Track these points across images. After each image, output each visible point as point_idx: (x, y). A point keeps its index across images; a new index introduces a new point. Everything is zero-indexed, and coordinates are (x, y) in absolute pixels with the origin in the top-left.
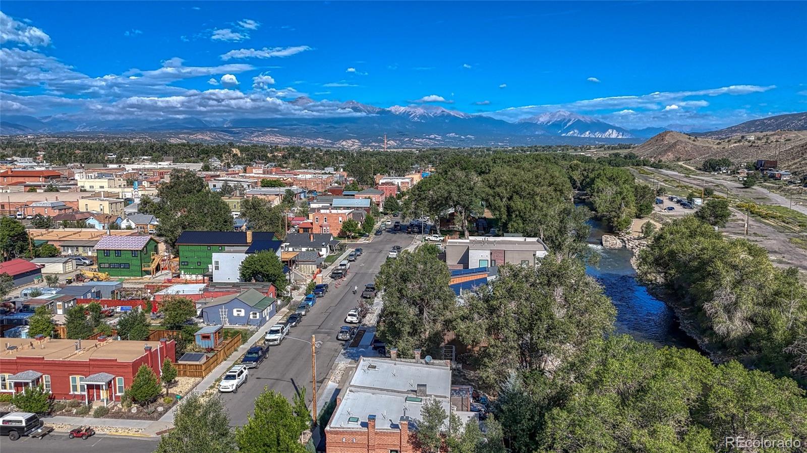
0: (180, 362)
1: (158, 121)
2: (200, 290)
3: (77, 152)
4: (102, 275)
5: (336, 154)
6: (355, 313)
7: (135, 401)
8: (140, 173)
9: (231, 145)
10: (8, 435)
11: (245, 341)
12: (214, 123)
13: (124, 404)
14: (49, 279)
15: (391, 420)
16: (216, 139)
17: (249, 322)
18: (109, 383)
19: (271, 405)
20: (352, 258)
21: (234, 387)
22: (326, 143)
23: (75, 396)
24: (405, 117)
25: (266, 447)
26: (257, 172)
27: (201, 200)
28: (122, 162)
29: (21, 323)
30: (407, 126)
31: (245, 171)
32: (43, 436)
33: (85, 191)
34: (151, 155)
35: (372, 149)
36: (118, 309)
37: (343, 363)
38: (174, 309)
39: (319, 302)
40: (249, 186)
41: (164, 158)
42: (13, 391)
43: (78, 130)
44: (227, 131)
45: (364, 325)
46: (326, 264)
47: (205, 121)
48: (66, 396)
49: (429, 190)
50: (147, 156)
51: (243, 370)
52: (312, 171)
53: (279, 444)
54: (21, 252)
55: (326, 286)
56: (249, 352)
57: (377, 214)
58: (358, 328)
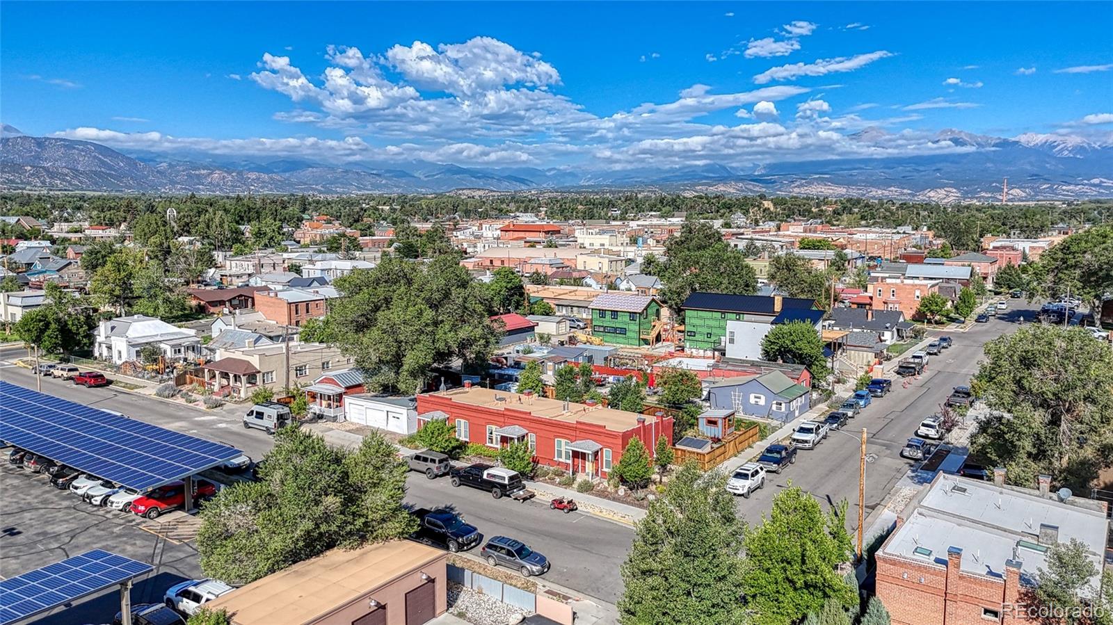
0: (678, 446)
1: (673, 170)
2: (708, 366)
3: (580, 207)
4: (596, 340)
5: (917, 208)
6: (933, 424)
7: (623, 481)
8: (646, 230)
9: (763, 197)
10: (491, 492)
11: (763, 437)
12: (742, 170)
13: (611, 482)
14: (541, 337)
15: (988, 567)
16: (743, 191)
17: (769, 415)
18: (596, 454)
19: (796, 508)
20: (933, 351)
21: (745, 491)
22: (902, 194)
23: (559, 464)
24: (1045, 151)
25: (785, 564)
26: (795, 230)
27: (718, 255)
28: (626, 219)
29: (511, 379)
30: (1048, 165)
31: (779, 229)
32: (525, 499)
33: (585, 248)
34: (660, 210)
35: (979, 201)
36: (611, 379)
37: (907, 488)
38: (675, 383)
39: (875, 403)
40: (782, 247)
41: (676, 213)
42: (499, 446)
43: (582, 183)
44: (757, 180)
45: (948, 443)
46: (890, 354)
47: (731, 168)
48: (550, 462)
49: (1085, 252)
50: (655, 211)
51: (760, 470)
52: (877, 229)
53: (803, 562)
54: (517, 308)
55: (889, 383)
56: (769, 450)
57: (981, 291)
58: (937, 446)
